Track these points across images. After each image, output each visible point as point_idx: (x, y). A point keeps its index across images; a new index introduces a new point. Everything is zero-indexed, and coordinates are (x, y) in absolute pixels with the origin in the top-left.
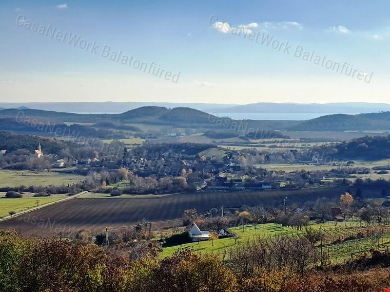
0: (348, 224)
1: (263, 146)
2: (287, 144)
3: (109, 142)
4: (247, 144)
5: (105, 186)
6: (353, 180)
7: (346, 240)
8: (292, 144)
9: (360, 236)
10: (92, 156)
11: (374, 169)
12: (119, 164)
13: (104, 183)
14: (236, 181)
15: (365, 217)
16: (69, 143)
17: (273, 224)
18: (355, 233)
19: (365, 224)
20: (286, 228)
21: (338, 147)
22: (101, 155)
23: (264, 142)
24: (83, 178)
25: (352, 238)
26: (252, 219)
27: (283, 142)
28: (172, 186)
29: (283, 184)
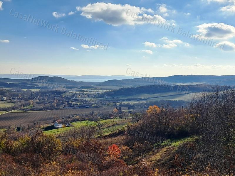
0: (115, 120)
1: (87, 91)
2: (96, 91)
3: (25, 90)
4: (81, 91)
5: (22, 108)
6: (119, 104)
7: (112, 126)
8: (97, 91)
9: (117, 124)
10: (18, 95)
11: (126, 99)
12: (29, 99)
13: (22, 106)
14: (76, 105)
15: (120, 117)
16: (8, 90)
17: (87, 121)
18: (115, 123)
19: (120, 119)
20: (92, 122)
21: (114, 91)
22: (22, 95)
23: (87, 90)
24: (14, 104)
25: (114, 125)
26: (80, 119)
27: (95, 90)
28: (50, 107)
29: (93, 106)
